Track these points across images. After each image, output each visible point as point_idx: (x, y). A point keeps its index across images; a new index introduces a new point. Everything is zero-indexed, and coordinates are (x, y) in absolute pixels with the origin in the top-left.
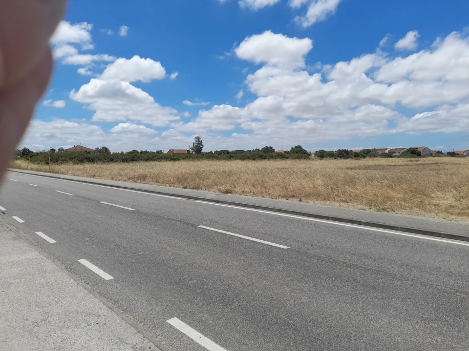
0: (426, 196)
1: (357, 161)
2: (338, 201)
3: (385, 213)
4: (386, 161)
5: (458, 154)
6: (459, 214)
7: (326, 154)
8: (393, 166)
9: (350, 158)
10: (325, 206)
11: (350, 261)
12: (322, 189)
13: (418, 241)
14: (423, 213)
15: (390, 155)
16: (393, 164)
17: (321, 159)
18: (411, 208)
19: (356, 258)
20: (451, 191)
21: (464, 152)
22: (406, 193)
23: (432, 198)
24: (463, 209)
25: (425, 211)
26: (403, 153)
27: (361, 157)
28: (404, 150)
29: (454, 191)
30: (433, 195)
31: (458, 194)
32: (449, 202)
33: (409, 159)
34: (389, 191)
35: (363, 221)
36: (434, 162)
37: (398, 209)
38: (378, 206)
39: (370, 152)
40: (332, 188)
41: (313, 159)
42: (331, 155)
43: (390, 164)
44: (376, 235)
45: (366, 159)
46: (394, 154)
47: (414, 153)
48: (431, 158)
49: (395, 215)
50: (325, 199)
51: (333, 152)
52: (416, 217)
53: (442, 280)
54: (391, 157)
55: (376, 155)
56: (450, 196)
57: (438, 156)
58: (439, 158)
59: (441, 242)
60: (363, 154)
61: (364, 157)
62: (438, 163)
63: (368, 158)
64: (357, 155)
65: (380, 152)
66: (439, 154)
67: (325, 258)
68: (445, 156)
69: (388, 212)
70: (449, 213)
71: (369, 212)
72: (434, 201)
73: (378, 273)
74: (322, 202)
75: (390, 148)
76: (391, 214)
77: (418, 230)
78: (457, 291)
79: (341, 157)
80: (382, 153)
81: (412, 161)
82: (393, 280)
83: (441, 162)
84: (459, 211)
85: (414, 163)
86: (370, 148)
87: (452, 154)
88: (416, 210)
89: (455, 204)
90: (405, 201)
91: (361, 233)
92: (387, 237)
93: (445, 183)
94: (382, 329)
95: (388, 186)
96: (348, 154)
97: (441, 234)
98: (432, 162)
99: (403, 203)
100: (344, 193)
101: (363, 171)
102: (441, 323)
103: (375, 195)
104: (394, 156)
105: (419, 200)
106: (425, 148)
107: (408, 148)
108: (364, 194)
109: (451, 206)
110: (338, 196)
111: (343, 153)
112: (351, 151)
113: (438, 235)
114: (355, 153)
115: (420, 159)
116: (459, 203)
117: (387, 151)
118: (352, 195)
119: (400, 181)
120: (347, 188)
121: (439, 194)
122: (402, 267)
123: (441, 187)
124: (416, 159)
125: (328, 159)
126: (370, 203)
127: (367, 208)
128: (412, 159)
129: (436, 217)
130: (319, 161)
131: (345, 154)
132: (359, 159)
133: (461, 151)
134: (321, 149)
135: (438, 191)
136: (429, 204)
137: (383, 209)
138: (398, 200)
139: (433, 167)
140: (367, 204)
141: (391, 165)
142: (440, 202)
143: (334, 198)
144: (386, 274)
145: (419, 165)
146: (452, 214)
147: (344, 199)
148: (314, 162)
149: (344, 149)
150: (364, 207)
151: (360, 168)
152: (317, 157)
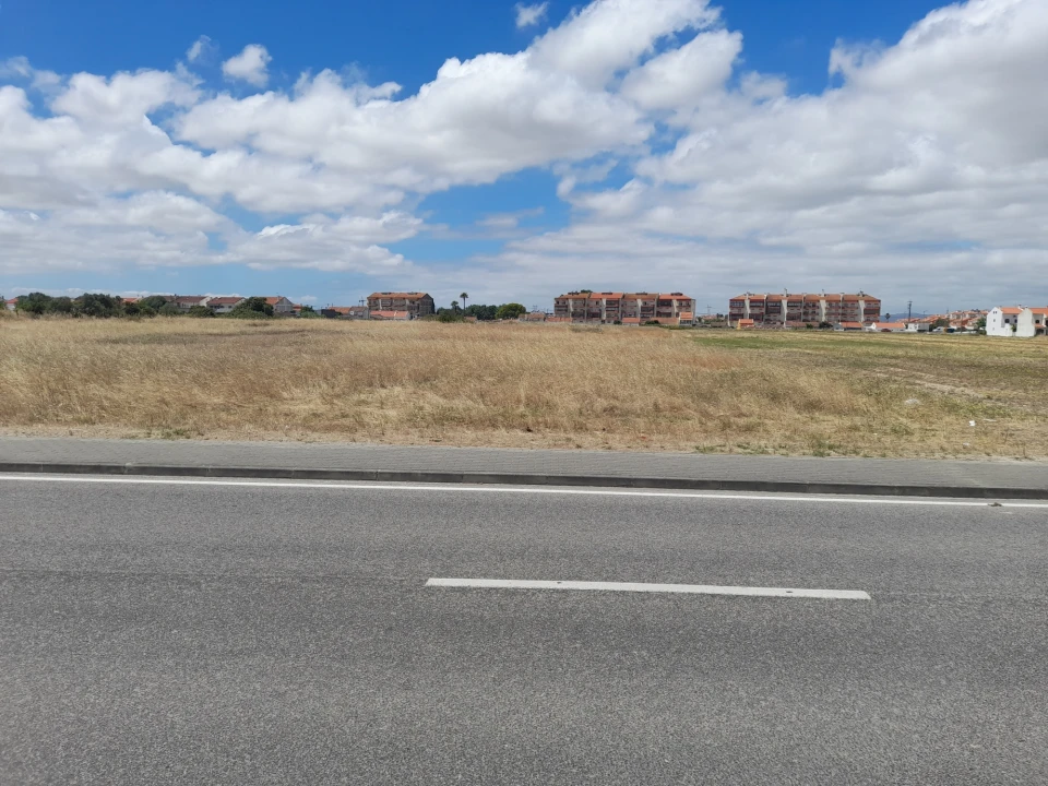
0: (272, 396)
1: (132, 324)
2: (66, 423)
3: (182, 440)
4: (200, 325)
5: (340, 314)
6: (328, 429)
7: (49, 305)
8: (215, 335)
9: (117, 315)
10: (29, 439)
11: (79, 566)
12: (23, 394)
13: (246, 492)
14: (262, 432)
15: (211, 311)
16: (215, 331)
17: (33, 317)
18: (238, 425)
19: (96, 556)
20: (320, 387)
21: (351, 309)
22: (232, 393)
23: (282, 400)
24: (336, 417)
25: (266, 429)
26: (238, 307)
27: (142, 315)
28: (240, 302)
29: (324, 386)
30: (285, 395)
31: (330, 390)
32: (312, 406)
33: (250, 321)
34: (196, 390)
35: (127, 464)
36: (298, 329)
37: (212, 429)
38: (168, 427)
39: (164, 303)
40: (52, 392)
41: (10, 317)
42: (64, 307)
43: (210, 331)
44: (155, 492)
45: (155, 319)
46: (219, 311)
47: (259, 308)
48: (292, 320)
49: (202, 443)
50: (32, 420)
51: (68, 299)
52: (246, 442)
53: (281, 565)
54: (213, 315)
55: (180, 311)
56: (315, 395)
57: (306, 317)
58: (308, 320)
59: (289, 488)
60: (147, 307)
61: (150, 314)
62: (303, 331)
63: (159, 318)
64: (133, 310)
65: (190, 305)
66: (307, 311)
67: (10, 571)
68: (318, 316)
69: (188, 438)
70: (309, 428)
71: (144, 441)
72: (284, 408)
73: (146, 580)
74: (20, 429)
75: (210, 295)
76: (196, 442)
77: (248, 470)
78: (304, 580)
79: (91, 314)
80: (192, 307)
81: (255, 325)
82: (180, 588)
83: (308, 328)
84: (327, 423)
85: (259, 329)
86: (168, 294)
87: (330, 314)
88: (248, 427)
89: (322, 408)
90: (227, 409)
91: (118, 493)
92: (179, 493)
93: (310, 370)
94: (140, 707)
95: (195, 380)
96: (111, 307)
97: (290, 472)
98: (293, 328)
99: (223, 415)
100: (85, 401)
101: (143, 348)
102: (266, 653)
103: (163, 401)
104: (219, 314)
105: (256, 407)
106: (282, 300)
107: (248, 298)
108: (136, 401)
109: (314, 415)
110: (68, 409)
111: (97, 303)
112: (118, 298)
113: (284, 475)
114: (127, 304)
115: (270, 321)
116: (329, 406)
117: (204, 303)
118: (106, 403)
119: (220, 367)
120: (96, 390)
121: (297, 392)
122: (203, 555)
123: (300, 378)
124: (264, 321)
125: (53, 317)
126: (151, 420)
127: (142, 432)
128: (257, 321)
129: (285, 438)
130: (30, 321)
131: (103, 307)
132: (138, 320)
133: (345, 308)
134: (34, 291)
135: (296, 387)
136: (275, 414)
137: (177, 433)
138: (213, 409)
139: (293, 338)
140: (141, 424)
141: (211, 335)
142: (297, 408)
143: (57, 416)
144: (165, 578)
145: (268, 333)
146: (314, 430)
147: (84, 415)
148: (13, 325)
149: (98, 292)
150: (134, 432)
151: (135, 340)
152: (20, 311)
